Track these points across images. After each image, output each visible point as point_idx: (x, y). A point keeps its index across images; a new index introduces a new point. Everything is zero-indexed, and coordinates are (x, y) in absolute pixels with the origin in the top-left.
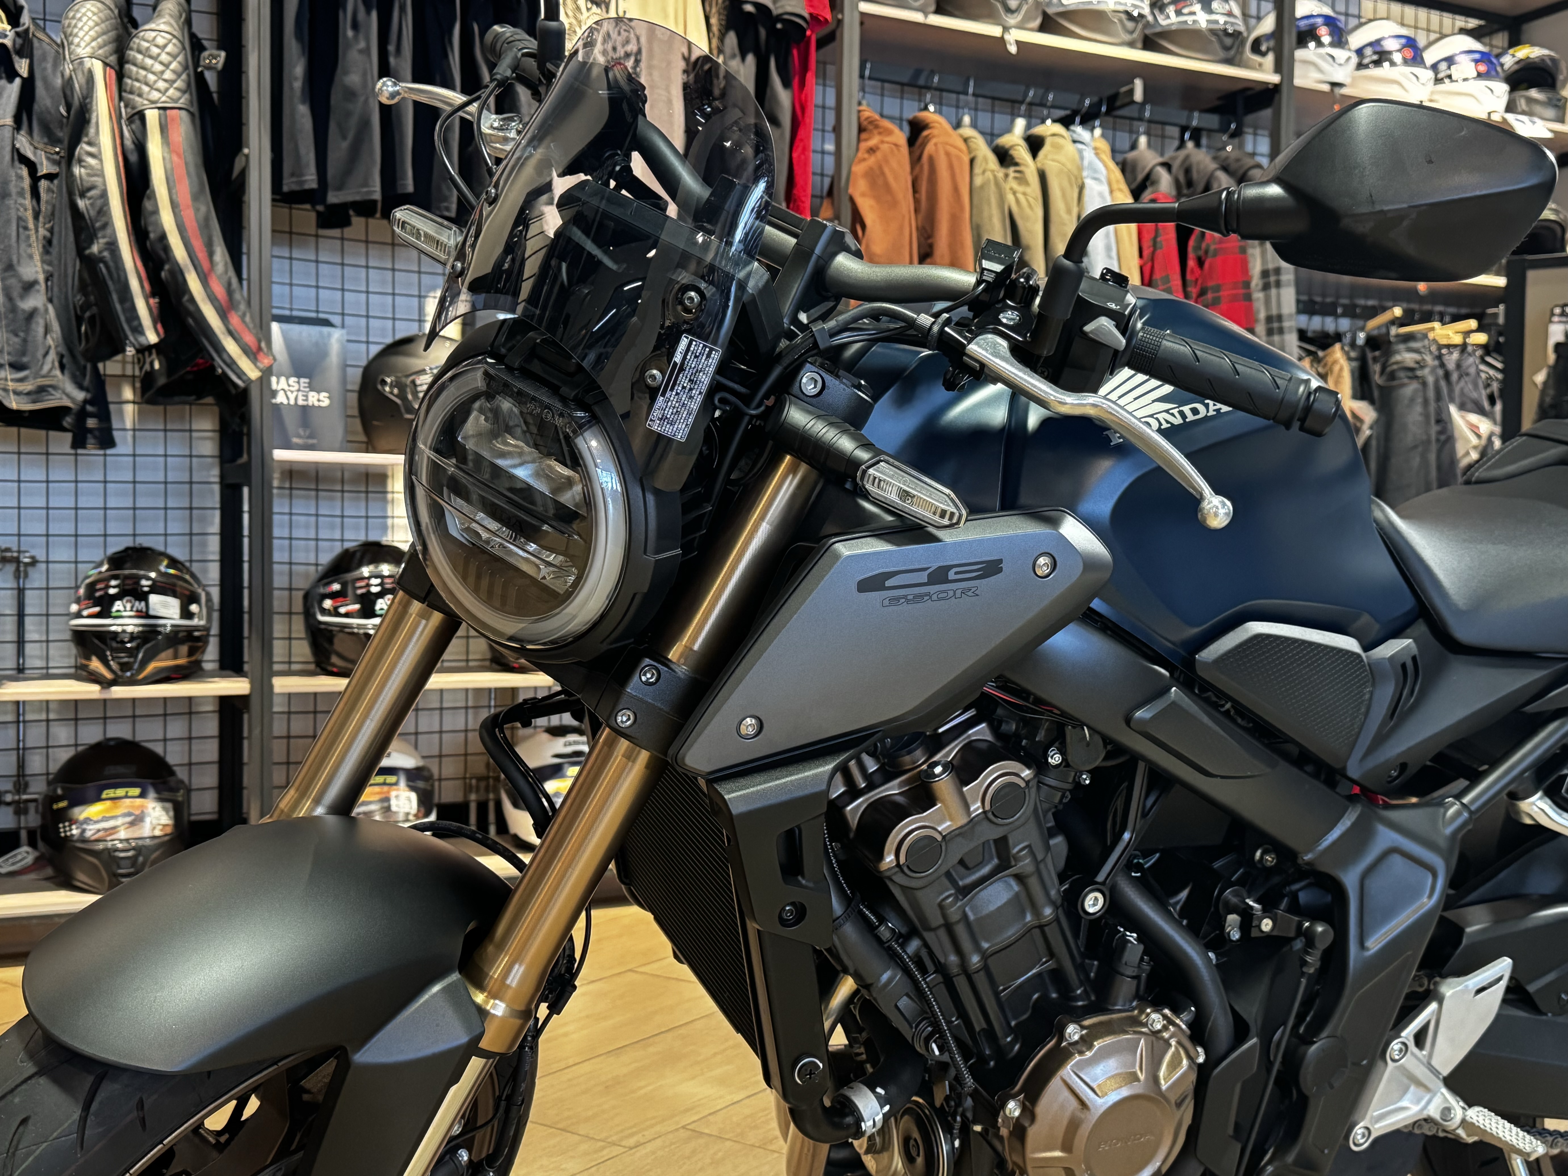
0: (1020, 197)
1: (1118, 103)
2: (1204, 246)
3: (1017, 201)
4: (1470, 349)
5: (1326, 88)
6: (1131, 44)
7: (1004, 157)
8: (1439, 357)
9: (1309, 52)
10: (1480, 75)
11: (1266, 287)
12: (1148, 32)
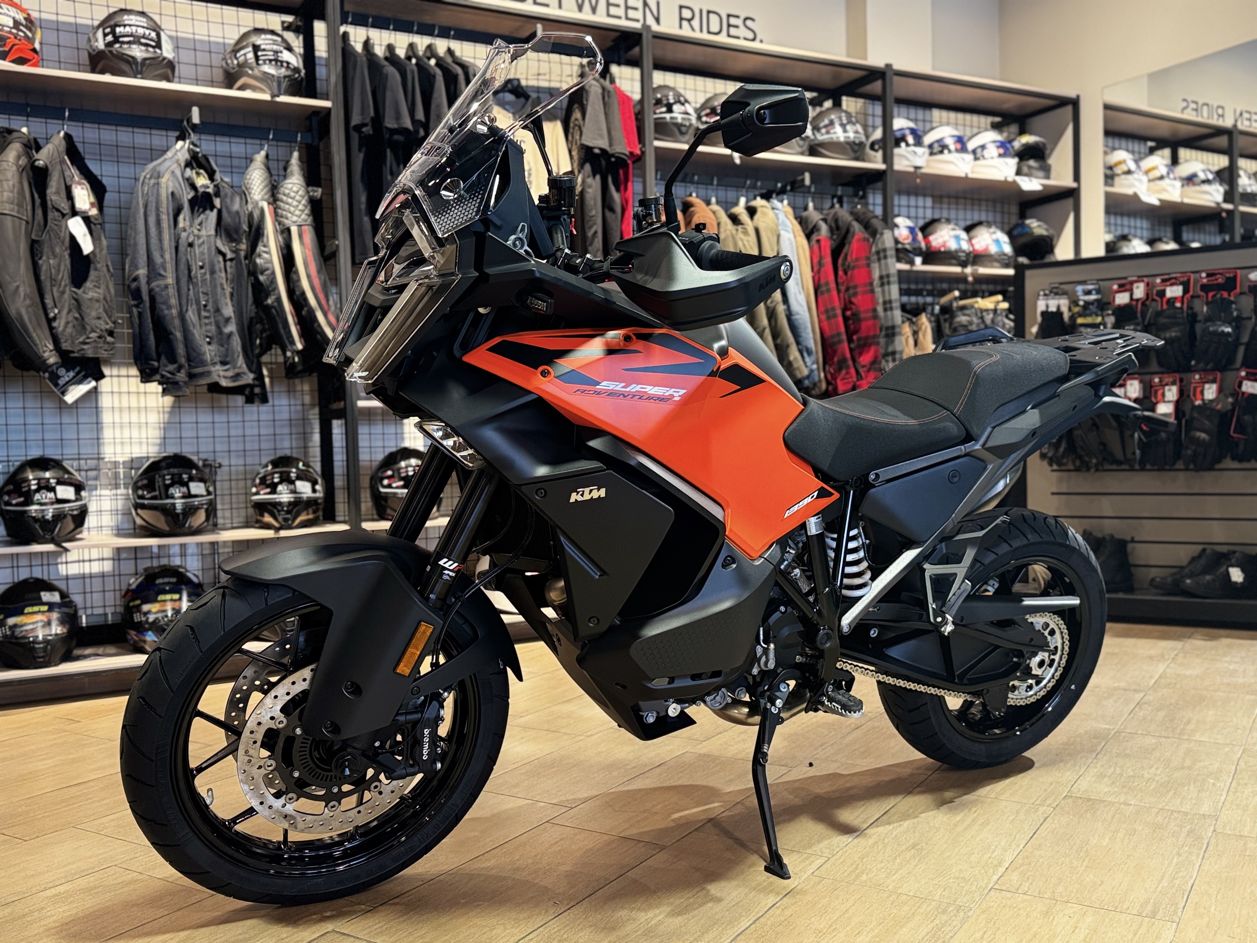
0: (746, 243)
1: (797, 185)
2: (847, 263)
3: (744, 245)
4: (999, 312)
5: (912, 170)
6: (802, 154)
7: (735, 220)
8: (982, 318)
9: (902, 150)
10: (1000, 155)
11: (882, 285)
12: (812, 143)
